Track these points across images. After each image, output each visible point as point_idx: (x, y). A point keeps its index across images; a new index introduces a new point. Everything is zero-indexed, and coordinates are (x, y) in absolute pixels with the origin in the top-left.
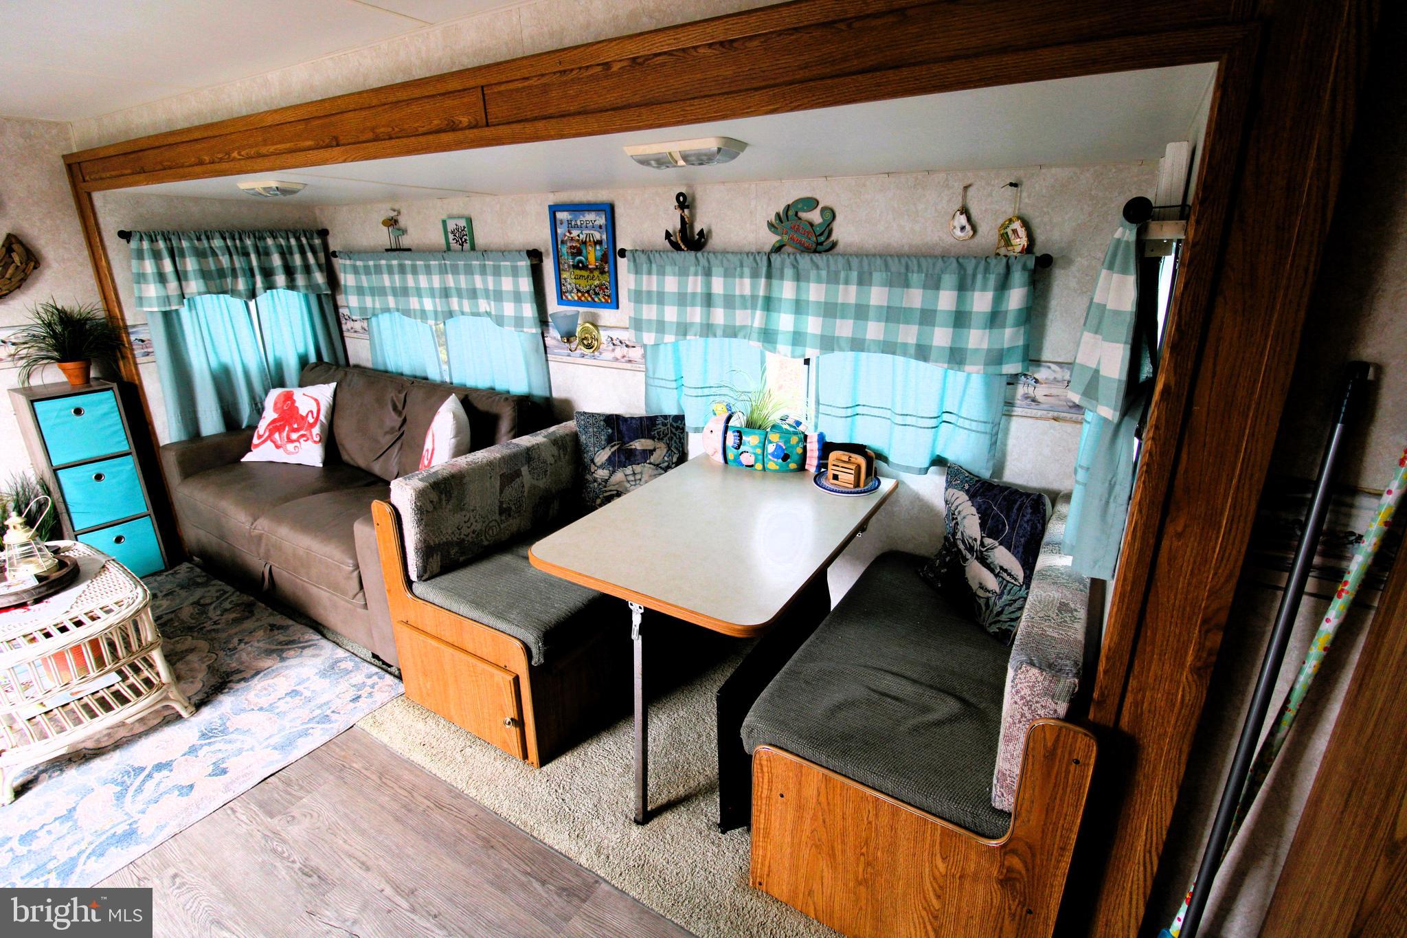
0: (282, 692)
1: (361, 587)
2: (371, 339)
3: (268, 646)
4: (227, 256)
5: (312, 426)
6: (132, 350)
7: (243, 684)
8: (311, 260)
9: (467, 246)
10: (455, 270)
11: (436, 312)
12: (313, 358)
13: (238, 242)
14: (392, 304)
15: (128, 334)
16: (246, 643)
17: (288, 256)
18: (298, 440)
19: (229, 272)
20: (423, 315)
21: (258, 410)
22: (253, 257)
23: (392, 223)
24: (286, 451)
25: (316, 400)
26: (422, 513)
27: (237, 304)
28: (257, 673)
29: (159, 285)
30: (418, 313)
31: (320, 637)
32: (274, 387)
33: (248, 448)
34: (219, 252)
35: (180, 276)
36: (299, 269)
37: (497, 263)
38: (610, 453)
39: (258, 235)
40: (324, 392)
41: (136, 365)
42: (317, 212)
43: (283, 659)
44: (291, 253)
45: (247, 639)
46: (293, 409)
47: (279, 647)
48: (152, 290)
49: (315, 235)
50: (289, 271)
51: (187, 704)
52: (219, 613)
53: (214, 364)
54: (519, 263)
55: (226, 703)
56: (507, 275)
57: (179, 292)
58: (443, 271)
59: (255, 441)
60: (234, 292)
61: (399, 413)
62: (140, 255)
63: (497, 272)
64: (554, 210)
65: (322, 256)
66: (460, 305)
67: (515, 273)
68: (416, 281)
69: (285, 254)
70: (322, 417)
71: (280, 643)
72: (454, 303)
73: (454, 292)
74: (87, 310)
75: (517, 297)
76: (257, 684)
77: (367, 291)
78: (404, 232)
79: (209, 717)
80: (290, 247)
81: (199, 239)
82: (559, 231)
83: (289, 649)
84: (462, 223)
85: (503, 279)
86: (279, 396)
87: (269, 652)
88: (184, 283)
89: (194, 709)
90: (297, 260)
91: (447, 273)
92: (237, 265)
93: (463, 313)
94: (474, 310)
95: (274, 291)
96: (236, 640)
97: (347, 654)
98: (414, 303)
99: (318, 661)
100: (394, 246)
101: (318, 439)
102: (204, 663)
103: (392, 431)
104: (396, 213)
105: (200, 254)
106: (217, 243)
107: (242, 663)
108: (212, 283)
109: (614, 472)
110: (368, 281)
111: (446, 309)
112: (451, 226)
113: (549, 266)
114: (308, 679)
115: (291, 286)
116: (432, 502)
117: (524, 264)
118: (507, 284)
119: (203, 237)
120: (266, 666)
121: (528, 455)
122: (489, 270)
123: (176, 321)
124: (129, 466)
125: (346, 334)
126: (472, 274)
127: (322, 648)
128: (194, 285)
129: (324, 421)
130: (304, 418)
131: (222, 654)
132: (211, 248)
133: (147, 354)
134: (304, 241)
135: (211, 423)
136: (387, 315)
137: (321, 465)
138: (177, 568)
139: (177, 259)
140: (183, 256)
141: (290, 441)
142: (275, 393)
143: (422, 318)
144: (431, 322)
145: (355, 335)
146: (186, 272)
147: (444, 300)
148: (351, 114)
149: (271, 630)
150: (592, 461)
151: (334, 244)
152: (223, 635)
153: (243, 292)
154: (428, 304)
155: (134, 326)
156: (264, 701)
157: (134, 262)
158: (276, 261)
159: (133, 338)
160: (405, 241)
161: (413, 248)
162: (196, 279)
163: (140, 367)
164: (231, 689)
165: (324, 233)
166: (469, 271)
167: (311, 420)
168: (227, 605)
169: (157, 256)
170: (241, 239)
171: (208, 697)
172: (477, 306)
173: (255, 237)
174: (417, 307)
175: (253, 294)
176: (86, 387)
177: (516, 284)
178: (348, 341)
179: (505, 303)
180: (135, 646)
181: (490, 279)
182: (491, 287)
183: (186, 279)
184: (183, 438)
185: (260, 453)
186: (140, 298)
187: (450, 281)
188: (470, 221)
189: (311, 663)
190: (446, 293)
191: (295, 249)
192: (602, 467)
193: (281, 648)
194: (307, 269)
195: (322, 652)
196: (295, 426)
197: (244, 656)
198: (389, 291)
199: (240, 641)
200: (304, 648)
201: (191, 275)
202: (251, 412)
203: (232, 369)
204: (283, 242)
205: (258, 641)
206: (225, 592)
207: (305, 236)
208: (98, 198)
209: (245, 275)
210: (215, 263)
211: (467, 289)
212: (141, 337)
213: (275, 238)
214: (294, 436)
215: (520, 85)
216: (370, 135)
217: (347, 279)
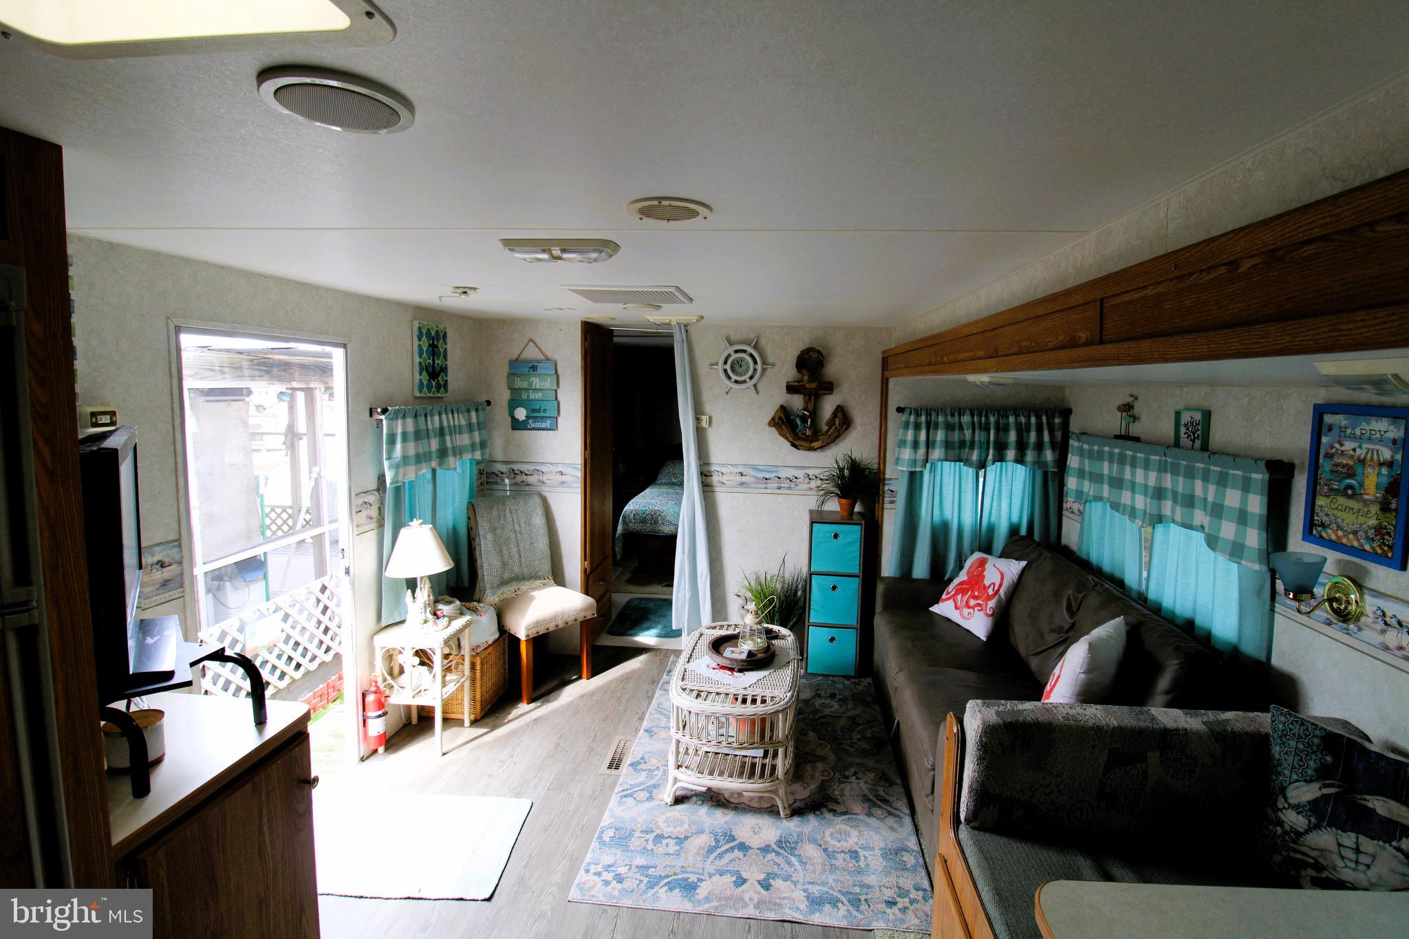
0: (847, 845)
1: (933, 792)
2: (1082, 523)
3: (867, 792)
4: (970, 431)
5: (989, 598)
6: (884, 497)
7: (830, 816)
8: (1046, 437)
9: (1198, 443)
10: (1175, 472)
11: (1145, 512)
12: (1023, 531)
13: (983, 418)
14: (1106, 494)
15: (884, 485)
16: (857, 778)
17: (1024, 434)
18: (973, 608)
19: (968, 444)
20: (1133, 513)
21: (960, 566)
22: (992, 432)
23: (1127, 408)
24: (961, 614)
25: (1002, 574)
26: (985, 752)
27: (969, 472)
28: (845, 813)
29: (912, 450)
30: (1128, 510)
31: (907, 812)
32: (980, 550)
33: (937, 600)
34: (965, 427)
35: (929, 444)
36: (1031, 446)
37: (1225, 470)
38: (1318, 794)
39: (1003, 411)
40: (1013, 568)
41: (883, 508)
42: (1067, 392)
43: (869, 814)
44: (1028, 431)
45: (860, 775)
46: (981, 576)
47: (875, 800)
48: (907, 454)
49: (1057, 415)
50: (1021, 447)
51: (786, 806)
52: (859, 736)
53: (937, 519)
54: (1254, 476)
55: (811, 824)
56: (1234, 488)
57: (924, 458)
58: (1162, 469)
59: (944, 596)
60: (967, 462)
61: (1072, 613)
62: (906, 425)
63: (1222, 481)
64: (1319, 412)
65: (1059, 435)
66: (1173, 511)
67: (1246, 487)
68: (1133, 474)
69: (1022, 431)
70: (1002, 592)
71: (877, 796)
72: (1167, 507)
73: (1169, 494)
74: (868, 462)
75: (1242, 517)
76: (839, 823)
77: (1087, 476)
78: (1135, 418)
79: (793, 828)
80: (1028, 425)
81: (953, 415)
82: (1324, 440)
83: (879, 807)
84: (1198, 416)
85: (1229, 491)
86: (977, 560)
87: (866, 799)
88: (930, 450)
89: (789, 813)
90: (1033, 437)
91: (1166, 472)
92: (977, 439)
93: (1173, 521)
94: (1187, 522)
95: (1004, 463)
96: (852, 770)
97: (916, 848)
98: (1126, 497)
99: (892, 836)
100: (1123, 433)
101: (990, 613)
102: (823, 775)
103: (1059, 630)
104: (1132, 399)
105: (949, 427)
106: (966, 419)
107: (842, 795)
108: (951, 452)
109: (1317, 827)
110: (1089, 466)
111: (1155, 512)
112: (1185, 418)
113: (1300, 485)
114: (873, 849)
115: (1020, 460)
116: (1001, 744)
117: (1260, 477)
118: (1232, 498)
119: (956, 414)
120: (855, 811)
121: (1167, 738)
122: (1212, 477)
123: (918, 481)
124: (854, 586)
125: (1064, 512)
126: (1193, 478)
127: (901, 824)
128: (937, 453)
129: (1003, 596)
130: (986, 588)
131: (838, 775)
132: (960, 422)
133: (892, 502)
134: (1044, 419)
135: (921, 569)
136: (1100, 504)
137: (985, 639)
138: (862, 680)
139: (931, 430)
140: (936, 428)
141: (968, 606)
142: (978, 555)
143: (1130, 516)
144: (1139, 522)
145: (1071, 515)
146: (934, 442)
147: (1155, 501)
148: (1007, 328)
149: (881, 778)
150: (1283, 790)
151: (1075, 425)
152: (849, 759)
153: (975, 462)
154: (1140, 502)
155: (890, 479)
156: (833, 843)
157: (901, 431)
158: (1012, 436)
159: (886, 488)
160: (1135, 430)
161: (1142, 437)
162: (941, 447)
163: (885, 511)
164: (822, 813)
165: (1066, 413)
166: (1190, 474)
167: (991, 592)
168: (868, 734)
169: (917, 427)
170: (987, 416)
171: (805, 809)
172: (1192, 518)
173: (999, 415)
174: (1129, 502)
175: (982, 465)
176: (848, 518)
177: (1244, 501)
178: (1065, 520)
179: (1223, 522)
180: (767, 738)
181: (1212, 488)
182: (1210, 498)
183: (934, 448)
184: (897, 575)
185: (944, 608)
186: (898, 459)
187: (1168, 481)
188: (1207, 415)
189: (885, 834)
190: (1159, 494)
191: (1033, 427)
192: (1297, 808)
193: (876, 802)
194: (1039, 447)
195: (900, 830)
196: (976, 594)
197: (847, 792)
198: (1106, 479)
199: (855, 773)
200: (890, 814)
201: (938, 445)
202: (955, 567)
203: (950, 526)
204: (1023, 420)
205: (866, 783)
206: (876, 720)
207: (1047, 416)
208: (892, 382)
209: (981, 448)
210: (959, 435)
211: (1183, 495)
212: (892, 488)
213: (1017, 416)
214: (972, 602)
215: (1136, 296)
216: (1015, 349)
217: (1073, 461)
